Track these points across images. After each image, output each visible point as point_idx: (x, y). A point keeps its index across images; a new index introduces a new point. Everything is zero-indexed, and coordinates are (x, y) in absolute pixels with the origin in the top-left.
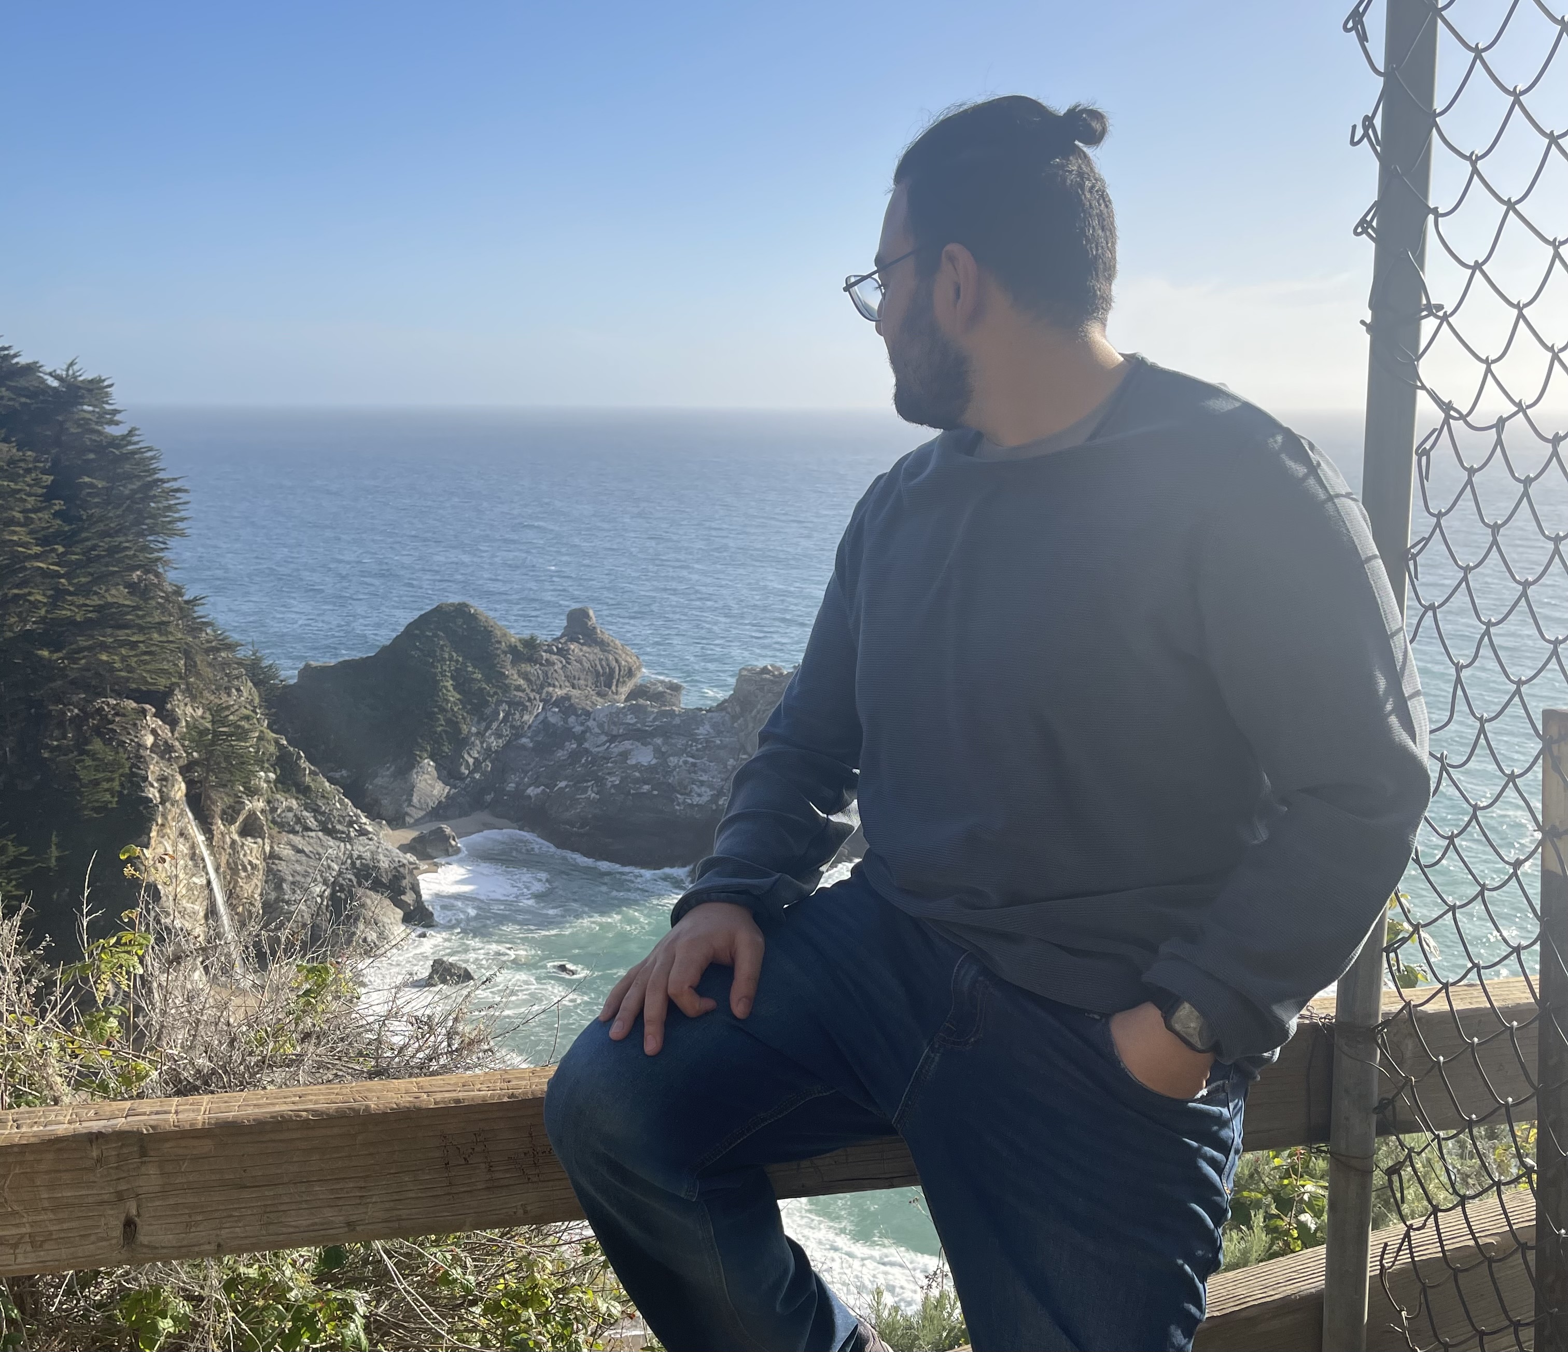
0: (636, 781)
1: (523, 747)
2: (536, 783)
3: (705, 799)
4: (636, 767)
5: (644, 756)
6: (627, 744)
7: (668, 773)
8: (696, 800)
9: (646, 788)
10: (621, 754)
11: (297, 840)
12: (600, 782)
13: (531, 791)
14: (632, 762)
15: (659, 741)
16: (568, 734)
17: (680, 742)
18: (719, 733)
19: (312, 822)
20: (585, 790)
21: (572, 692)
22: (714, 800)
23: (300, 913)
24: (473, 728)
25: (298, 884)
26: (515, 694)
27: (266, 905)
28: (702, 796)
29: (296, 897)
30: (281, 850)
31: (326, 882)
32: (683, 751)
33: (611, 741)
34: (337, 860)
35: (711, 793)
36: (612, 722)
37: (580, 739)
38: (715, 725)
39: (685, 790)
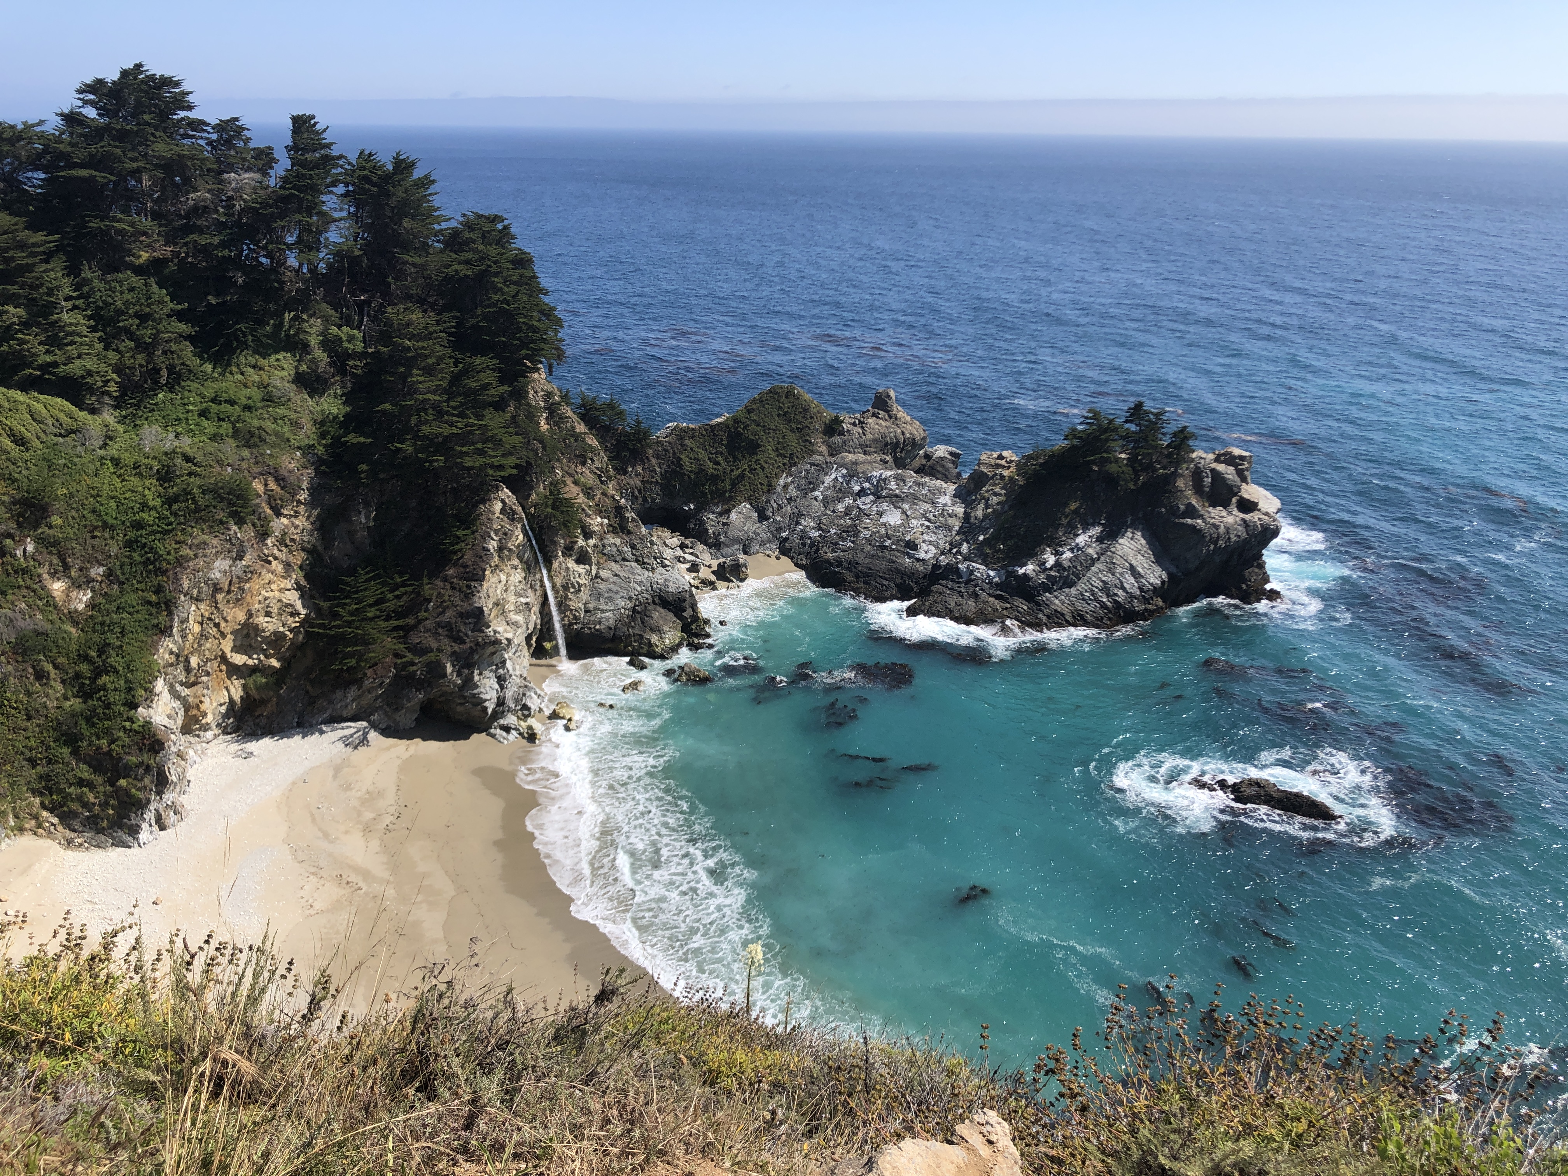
1: (815, 499)
3: (930, 555)
4: (885, 525)
5: (893, 518)
6: (885, 506)
7: (907, 532)
8: (922, 555)
9: (888, 543)
10: (878, 513)
11: (615, 567)
12: (857, 534)
13: (813, 534)
14: (883, 520)
15: (906, 506)
16: (848, 491)
17: (923, 508)
18: (955, 503)
19: (629, 556)
20: (845, 539)
21: (862, 457)
22: (935, 558)
23: (608, 619)
24: (781, 482)
25: (610, 599)
26: (817, 458)
27: (587, 611)
28: (927, 552)
29: (607, 607)
30: (604, 574)
31: (630, 599)
32: (923, 516)
33: (875, 502)
34: (640, 583)
35: (934, 551)
36: (881, 487)
37: (856, 497)
38: (953, 496)
39: (916, 547)
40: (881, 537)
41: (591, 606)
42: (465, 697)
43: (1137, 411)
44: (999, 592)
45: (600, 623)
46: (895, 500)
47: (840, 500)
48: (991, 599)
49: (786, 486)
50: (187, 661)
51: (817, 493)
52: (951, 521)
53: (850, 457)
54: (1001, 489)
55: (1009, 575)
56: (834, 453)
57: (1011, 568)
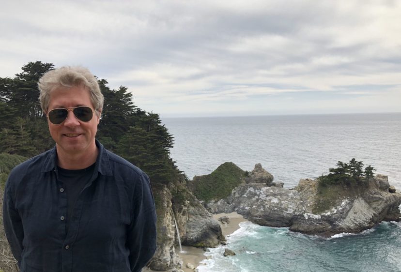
0: (273, 207)
1: (244, 197)
2: (248, 206)
4: (273, 203)
5: (275, 200)
6: (271, 197)
7: (281, 205)
8: (289, 212)
9: (276, 209)
10: (269, 200)
11: (194, 217)
12: (264, 207)
13: (247, 208)
14: (272, 202)
15: (279, 197)
16: (255, 194)
17: (285, 197)
18: (295, 195)
19: (198, 213)
20: (260, 209)
21: (257, 184)
22: (294, 212)
23: (194, 235)
24: (233, 192)
25: (194, 228)
26: (242, 184)
27: (187, 232)
28: (291, 211)
29: (194, 231)
30: (191, 219)
31: (200, 227)
32: (285, 199)
33: (267, 196)
34: (203, 223)
35: (293, 210)
36: (267, 192)
37: (259, 196)
38: (294, 193)
39: (286, 210)
41: (188, 230)
44: (320, 222)
45: (192, 236)
46: (274, 195)
47: (254, 197)
48: (318, 225)
49: (235, 193)
51: (245, 195)
52: (296, 201)
53: (253, 184)
54: (311, 189)
55: (322, 216)
56: (247, 182)
57: (322, 214)
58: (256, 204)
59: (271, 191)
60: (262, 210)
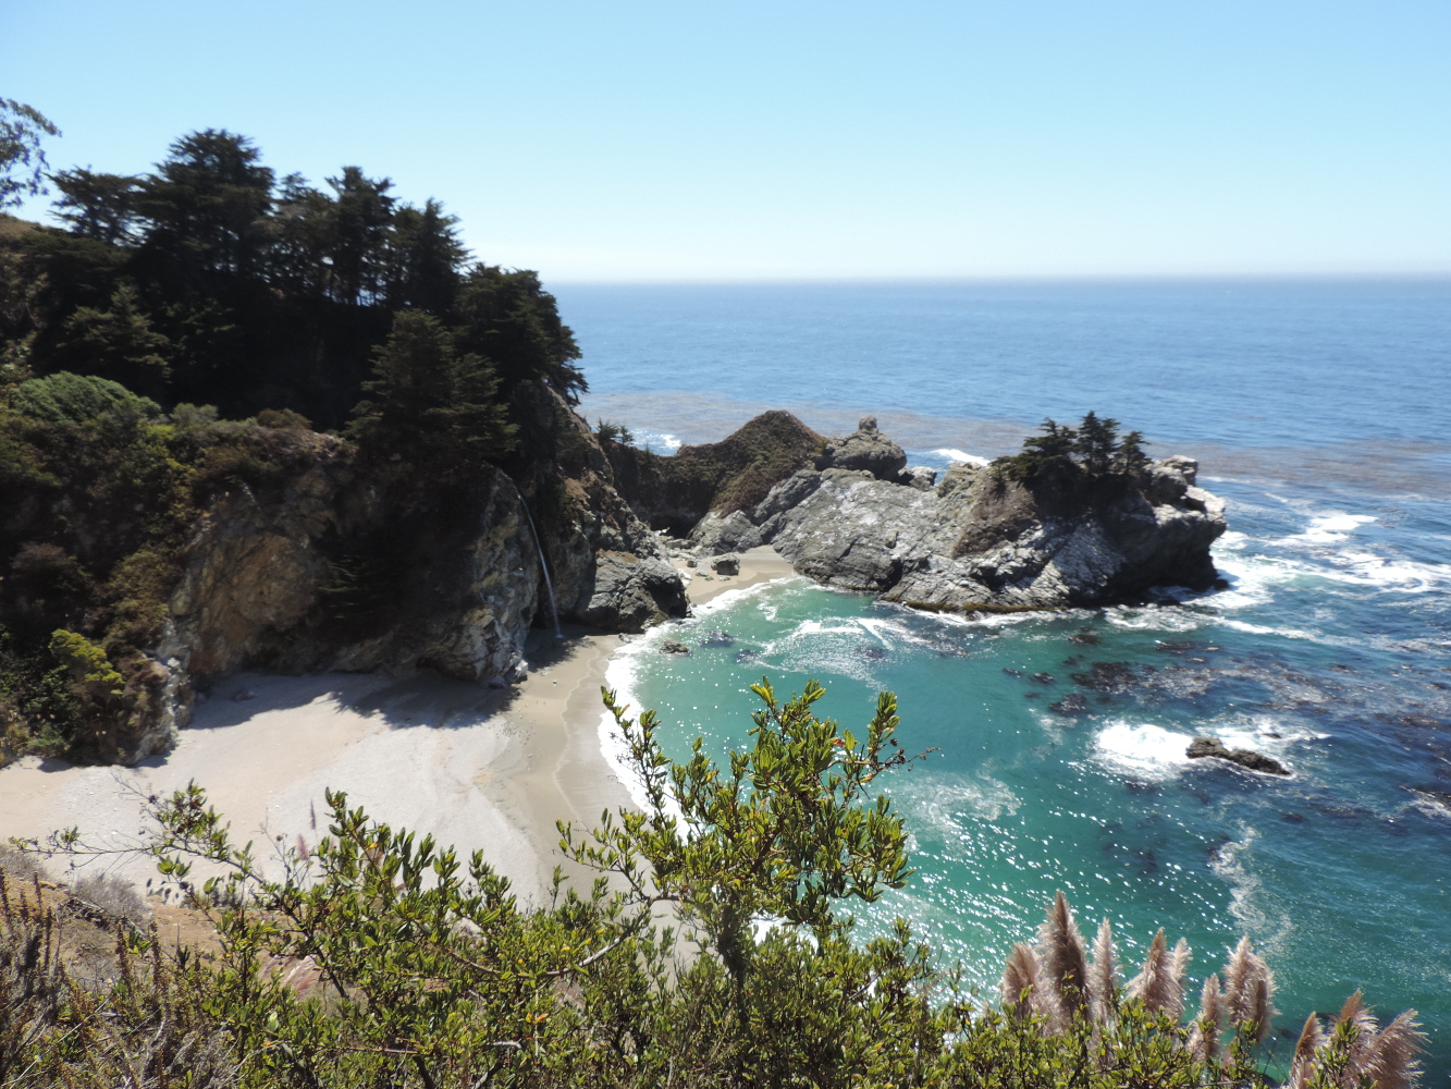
1: (803, 507)
2: (804, 530)
4: (864, 525)
5: (870, 520)
6: (864, 510)
7: (883, 532)
8: (896, 552)
9: (864, 541)
10: (857, 516)
11: (610, 554)
12: (838, 534)
13: (799, 536)
14: (861, 522)
15: (882, 509)
16: (833, 501)
17: (897, 511)
18: (926, 507)
19: (623, 545)
20: (827, 539)
21: (845, 472)
22: (908, 553)
23: (601, 598)
24: (773, 492)
26: (804, 472)
28: (901, 550)
30: (600, 559)
32: (898, 517)
33: (856, 507)
35: (908, 548)
36: (861, 495)
37: (839, 504)
38: (924, 501)
39: (891, 545)
40: (859, 536)
42: (455, 657)
43: (1090, 420)
44: (965, 582)
46: (873, 504)
47: (824, 507)
49: (776, 497)
50: (199, 612)
51: (804, 502)
52: (922, 522)
53: (836, 471)
54: (968, 492)
55: (975, 566)
56: (821, 466)
57: (975, 560)
58: (825, 525)
59: (872, 493)
60: (830, 542)
